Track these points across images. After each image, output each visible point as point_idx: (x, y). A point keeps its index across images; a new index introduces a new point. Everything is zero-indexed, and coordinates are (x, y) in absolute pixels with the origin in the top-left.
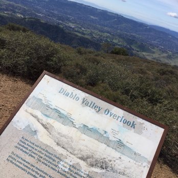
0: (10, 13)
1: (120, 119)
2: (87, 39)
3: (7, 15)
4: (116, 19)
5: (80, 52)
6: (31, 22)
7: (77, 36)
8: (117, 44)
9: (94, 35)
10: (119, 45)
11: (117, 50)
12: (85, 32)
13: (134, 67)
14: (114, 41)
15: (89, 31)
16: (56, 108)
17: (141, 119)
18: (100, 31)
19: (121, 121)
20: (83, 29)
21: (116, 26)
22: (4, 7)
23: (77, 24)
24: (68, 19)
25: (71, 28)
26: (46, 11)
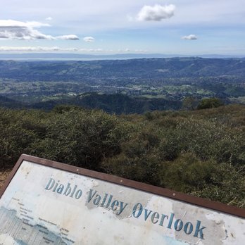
0: (60, 94)
1: (166, 222)
2: (160, 99)
3: (57, 98)
4: (193, 64)
5: (150, 118)
6: (87, 98)
7: (147, 99)
8: (204, 95)
9: (169, 92)
10: (207, 96)
11: (205, 103)
12: (156, 92)
13: (234, 119)
14: (198, 92)
15: (161, 89)
16: (39, 222)
17: (215, 213)
18: (175, 85)
19: (169, 227)
20: (152, 88)
21: (195, 73)
22: (52, 90)
23: (144, 84)
24: (131, 82)
25: (137, 91)
26: (102, 80)
